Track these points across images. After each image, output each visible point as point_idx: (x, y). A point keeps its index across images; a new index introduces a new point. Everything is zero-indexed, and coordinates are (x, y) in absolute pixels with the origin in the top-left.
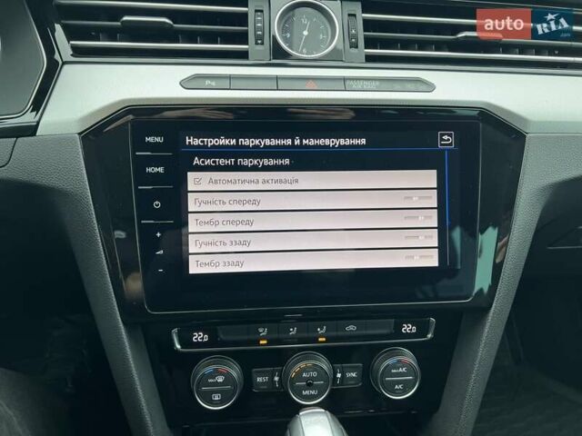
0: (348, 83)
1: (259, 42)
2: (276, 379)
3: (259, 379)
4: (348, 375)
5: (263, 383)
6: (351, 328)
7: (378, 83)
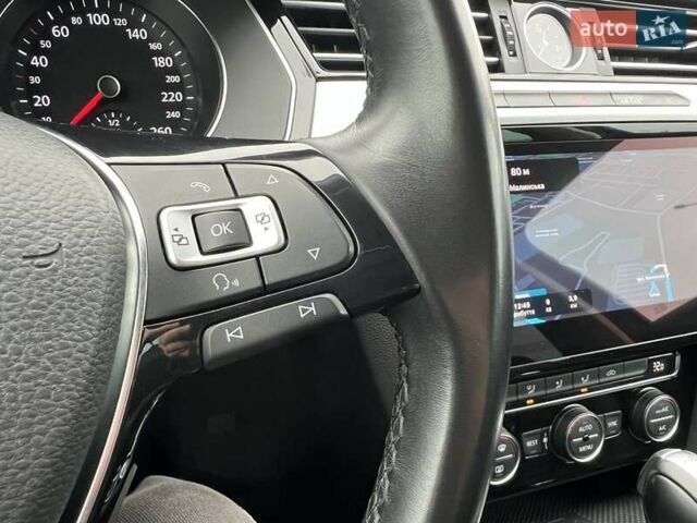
0: (614, 97)
1: (511, 53)
2: (545, 440)
3: (529, 444)
4: (610, 424)
5: (532, 448)
6: (612, 372)
7: (641, 97)
